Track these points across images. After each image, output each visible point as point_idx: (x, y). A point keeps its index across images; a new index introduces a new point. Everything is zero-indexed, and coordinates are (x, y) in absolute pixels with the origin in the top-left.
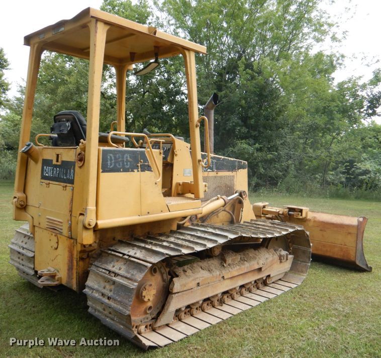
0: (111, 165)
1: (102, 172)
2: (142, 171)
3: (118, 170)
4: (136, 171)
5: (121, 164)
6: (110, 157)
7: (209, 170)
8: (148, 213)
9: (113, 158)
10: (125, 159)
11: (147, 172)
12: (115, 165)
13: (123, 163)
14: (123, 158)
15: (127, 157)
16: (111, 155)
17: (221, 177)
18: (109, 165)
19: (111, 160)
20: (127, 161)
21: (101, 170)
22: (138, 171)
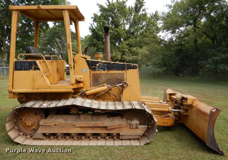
0: (19, 67)
1: (15, 70)
2: (34, 70)
3: (22, 70)
4: (31, 70)
5: (23, 67)
6: (18, 64)
7: (101, 70)
8: (38, 89)
9: (20, 65)
10: (25, 65)
11: (37, 70)
12: (21, 68)
13: (24, 67)
14: (24, 64)
15: (26, 64)
16: (19, 64)
17: (112, 74)
18: (18, 67)
19: (19, 65)
20: (26, 66)
21: (14, 70)
22: (32, 70)
